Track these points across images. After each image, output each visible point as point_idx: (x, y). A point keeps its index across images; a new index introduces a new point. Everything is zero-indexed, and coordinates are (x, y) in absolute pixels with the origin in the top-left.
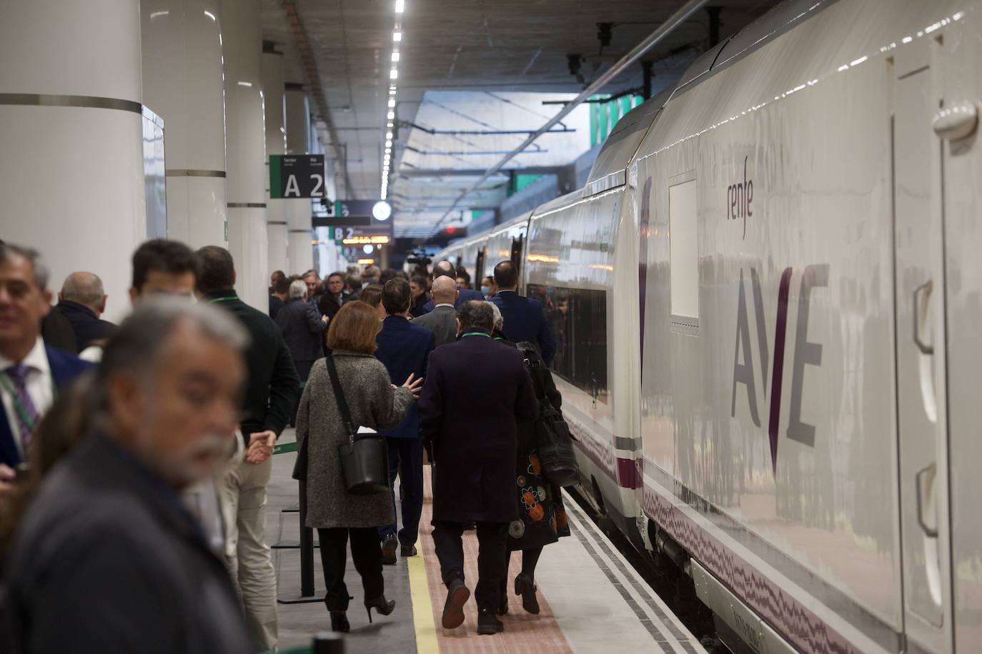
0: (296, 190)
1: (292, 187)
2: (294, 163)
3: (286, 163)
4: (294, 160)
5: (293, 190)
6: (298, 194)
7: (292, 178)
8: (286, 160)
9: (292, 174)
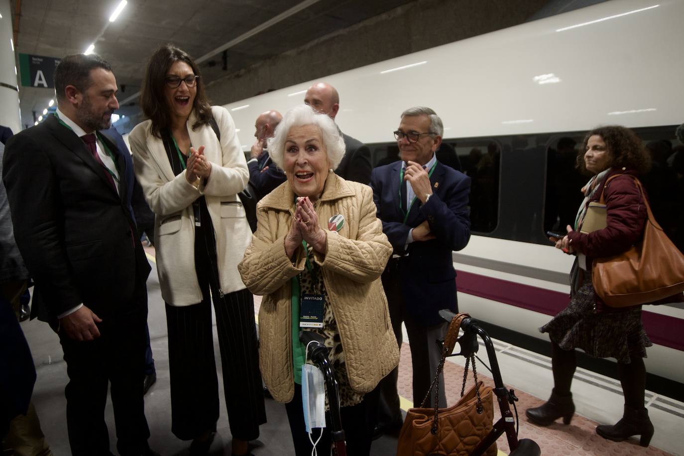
0: (44, 82)
1: (40, 79)
2: (40, 62)
3: (34, 61)
4: (41, 60)
5: (40, 82)
6: (46, 85)
7: (40, 73)
8: (34, 59)
9: (40, 70)
